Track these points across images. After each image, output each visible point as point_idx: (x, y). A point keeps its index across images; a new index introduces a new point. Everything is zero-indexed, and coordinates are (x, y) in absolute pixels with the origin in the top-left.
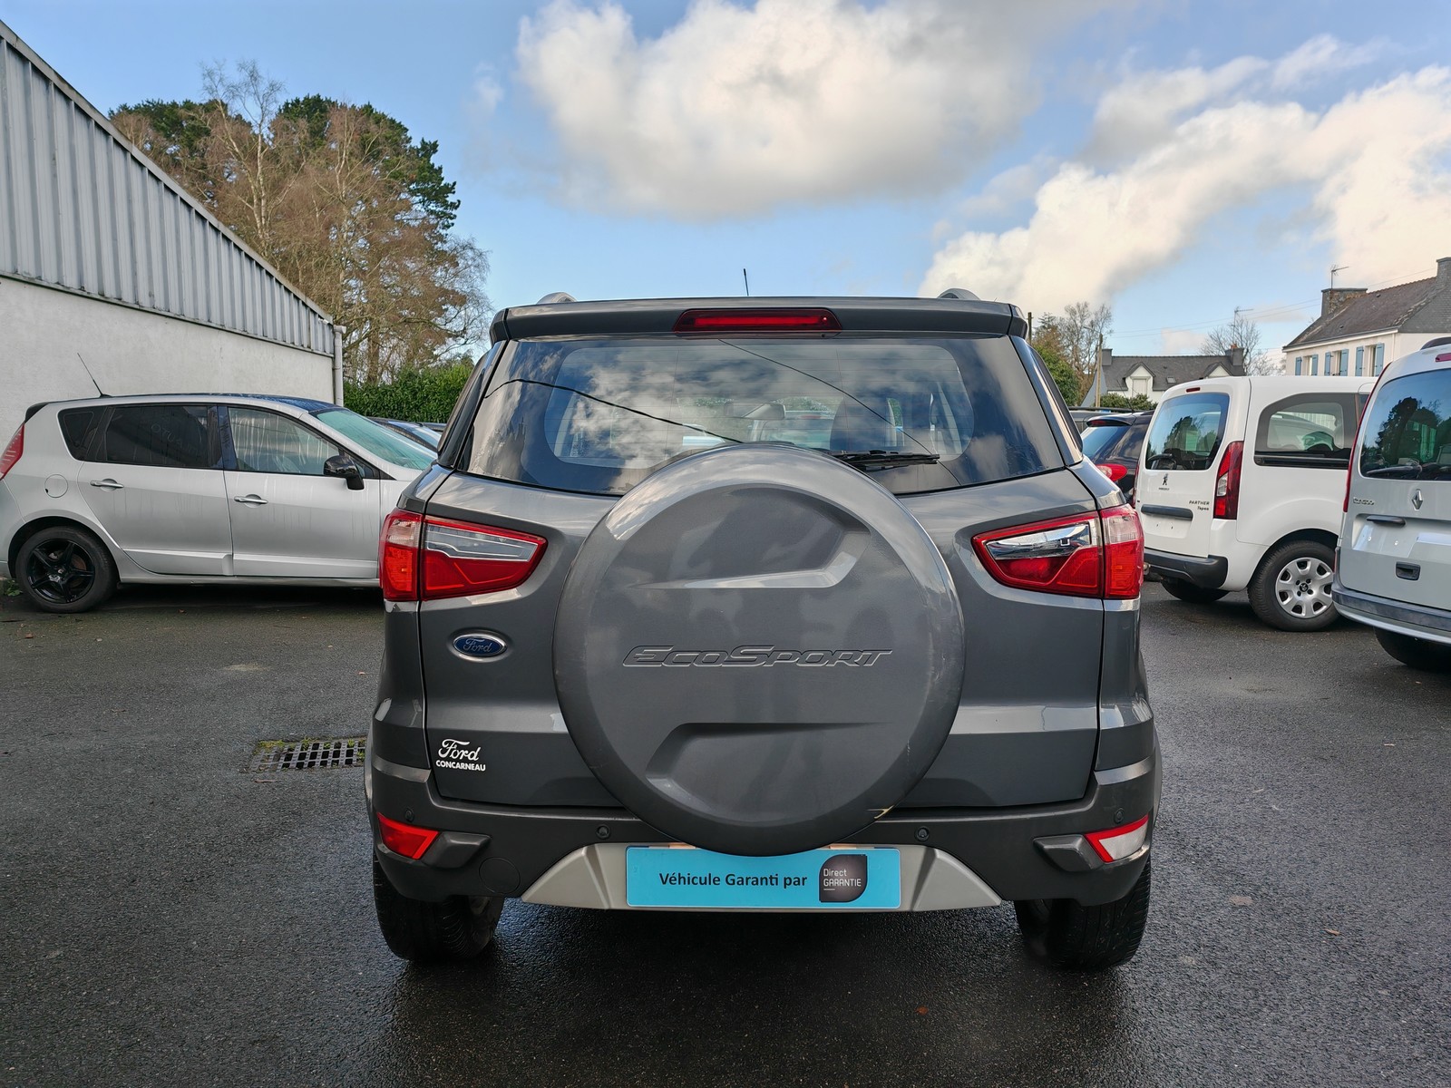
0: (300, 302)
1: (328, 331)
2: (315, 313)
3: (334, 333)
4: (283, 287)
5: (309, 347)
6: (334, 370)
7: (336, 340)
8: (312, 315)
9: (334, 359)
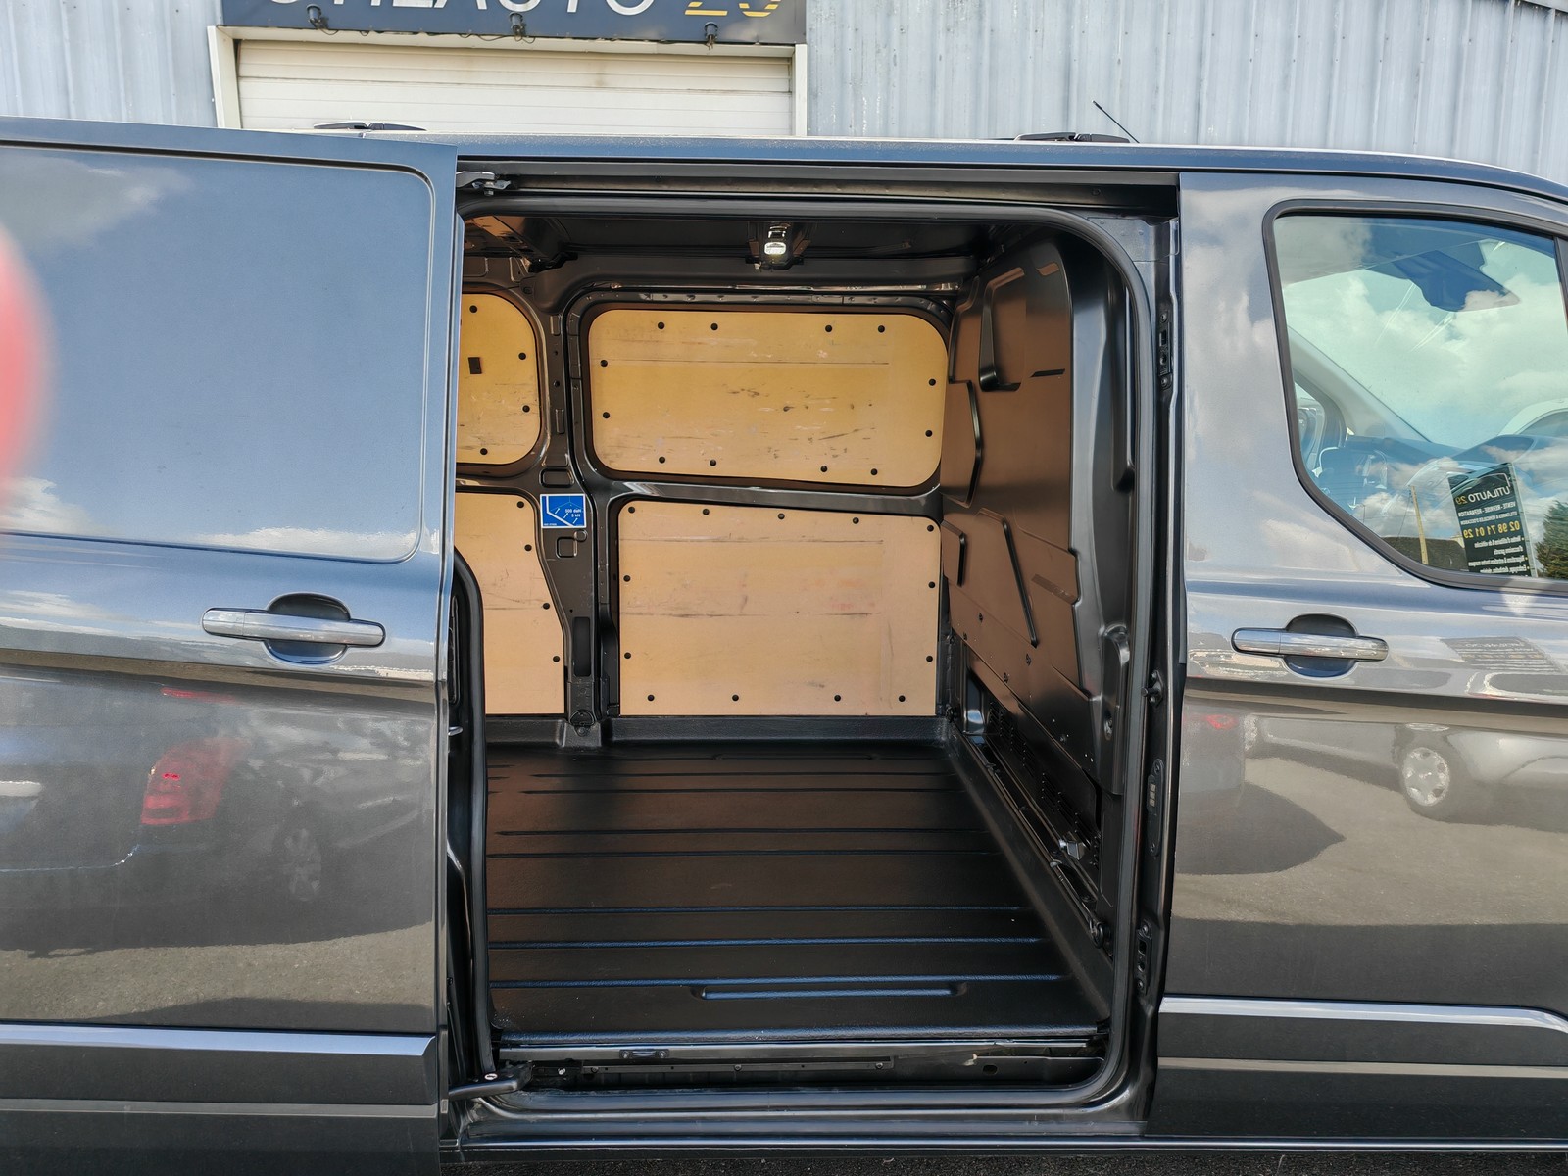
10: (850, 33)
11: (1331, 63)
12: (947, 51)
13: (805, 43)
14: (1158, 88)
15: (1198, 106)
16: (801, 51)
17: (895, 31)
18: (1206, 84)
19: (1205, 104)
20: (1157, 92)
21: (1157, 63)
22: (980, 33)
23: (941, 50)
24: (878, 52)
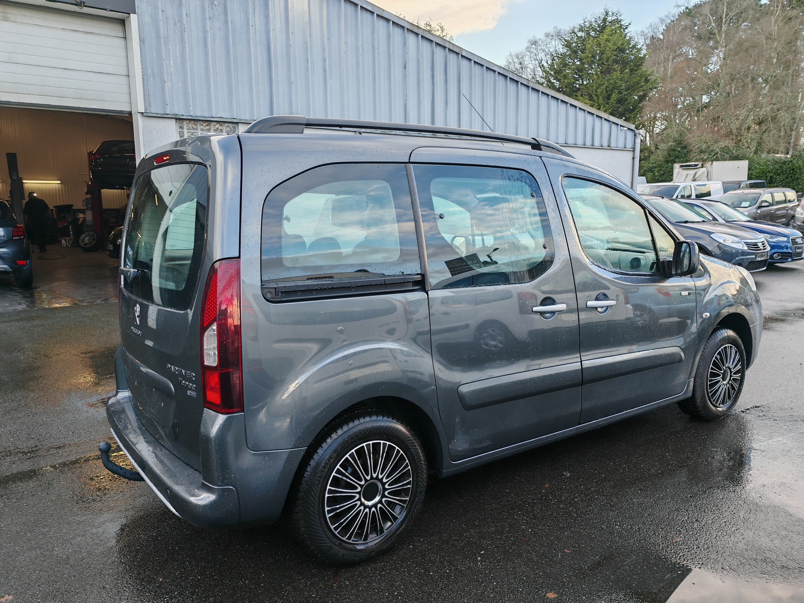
0: (603, 119)
1: (630, 135)
2: (617, 124)
3: (635, 135)
4: (586, 112)
5: (609, 146)
6: (633, 158)
7: (636, 139)
8: (614, 126)
9: (634, 151)
10: (160, 12)
11: (374, 58)
12: (210, 29)
13: (136, 14)
14: (308, 60)
15: (325, 71)
16: (133, 17)
17: (184, 15)
18: (327, 61)
19: (327, 69)
20: (308, 62)
21: (307, 49)
22: (226, 22)
23: (208, 29)
24: (175, 24)
